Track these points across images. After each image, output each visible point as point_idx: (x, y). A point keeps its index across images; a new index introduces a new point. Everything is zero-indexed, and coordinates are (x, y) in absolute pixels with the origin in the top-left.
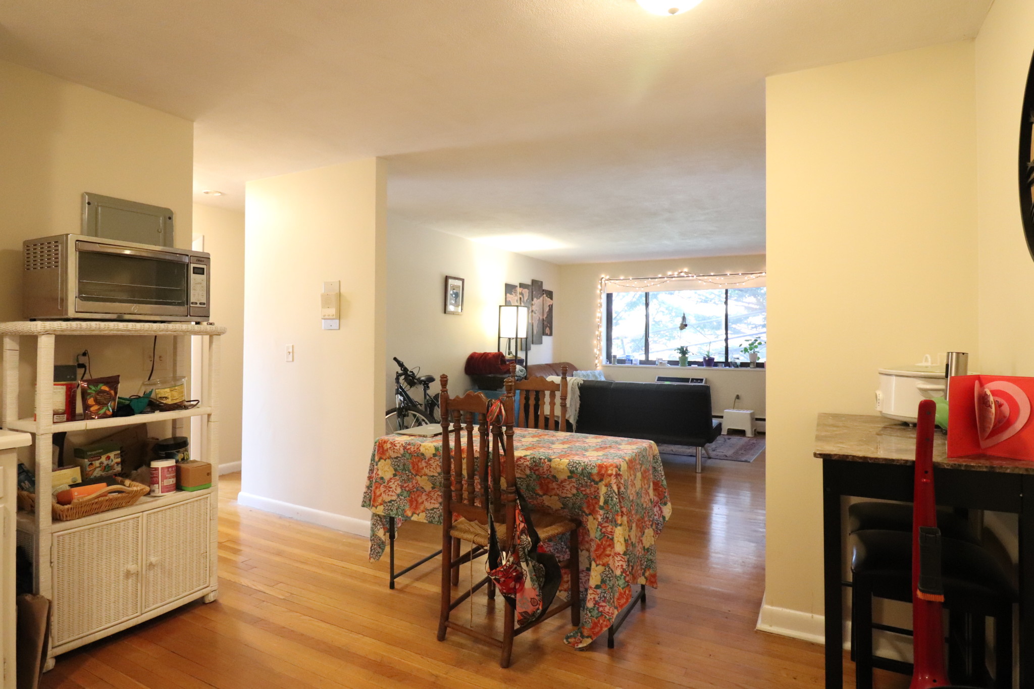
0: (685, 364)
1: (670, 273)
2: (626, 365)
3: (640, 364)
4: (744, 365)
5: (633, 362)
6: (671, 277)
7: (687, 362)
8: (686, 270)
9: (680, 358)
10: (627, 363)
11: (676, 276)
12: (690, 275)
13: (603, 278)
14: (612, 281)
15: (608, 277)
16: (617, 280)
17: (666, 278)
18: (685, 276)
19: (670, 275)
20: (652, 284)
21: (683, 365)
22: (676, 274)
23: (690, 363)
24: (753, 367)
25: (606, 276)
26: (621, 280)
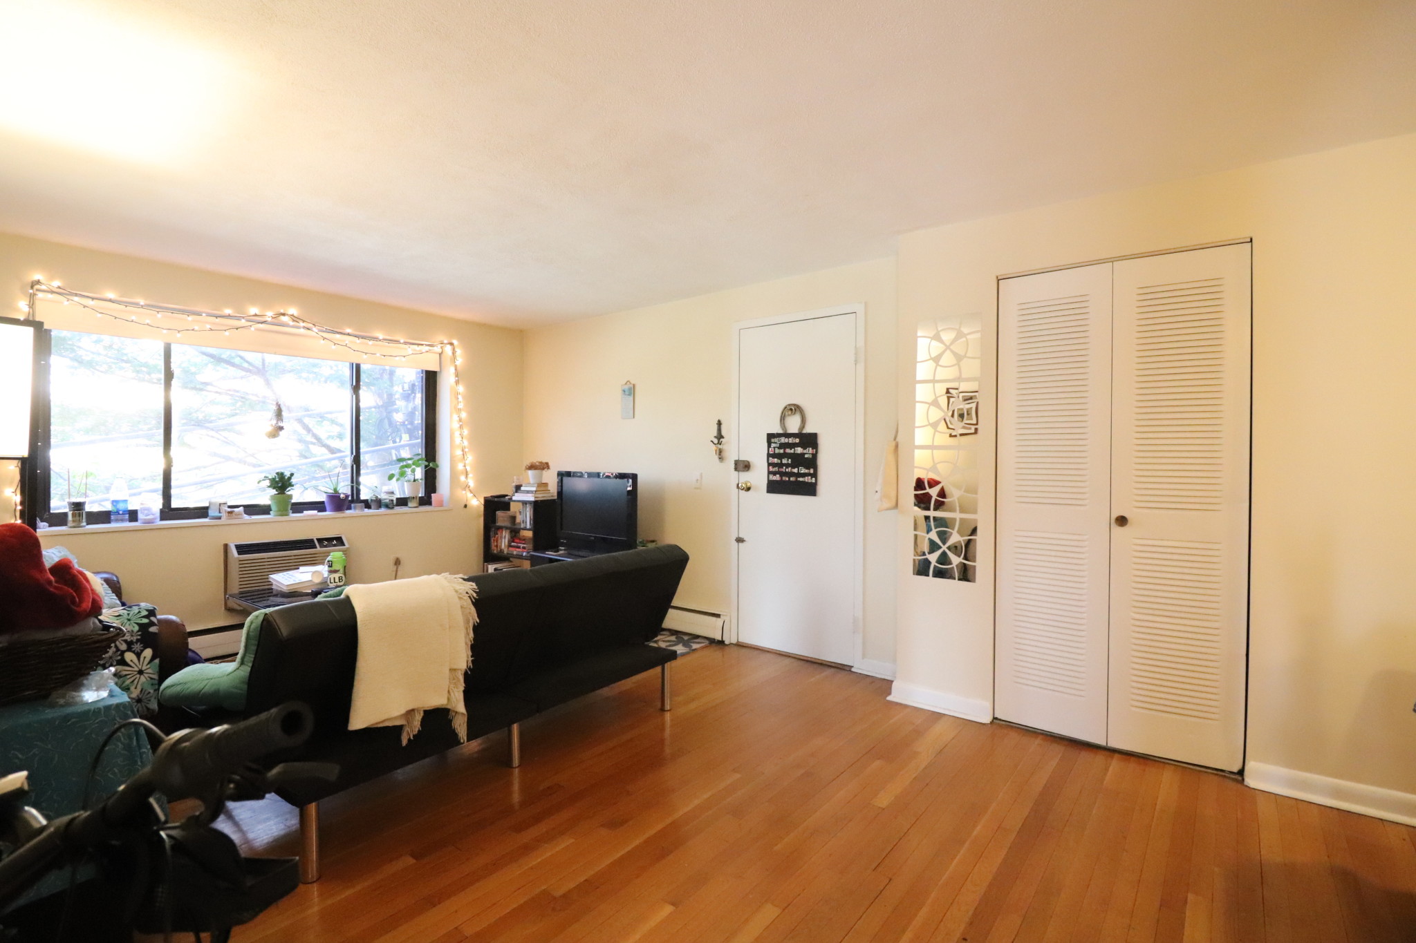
0: (287, 510)
1: (253, 310)
2: (113, 525)
3: (162, 519)
4: (402, 502)
5: (140, 516)
6: (258, 319)
7: (290, 507)
8: (293, 311)
9: (273, 497)
10: (117, 521)
11: (269, 319)
12: (302, 324)
13: (38, 282)
14: (76, 299)
15: (56, 283)
16: (93, 299)
17: (243, 321)
18: (291, 323)
19: (256, 315)
20: (208, 326)
21: (283, 512)
22: (269, 314)
23: (299, 507)
24: (415, 505)
25: (52, 278)
26: (110, 301)
